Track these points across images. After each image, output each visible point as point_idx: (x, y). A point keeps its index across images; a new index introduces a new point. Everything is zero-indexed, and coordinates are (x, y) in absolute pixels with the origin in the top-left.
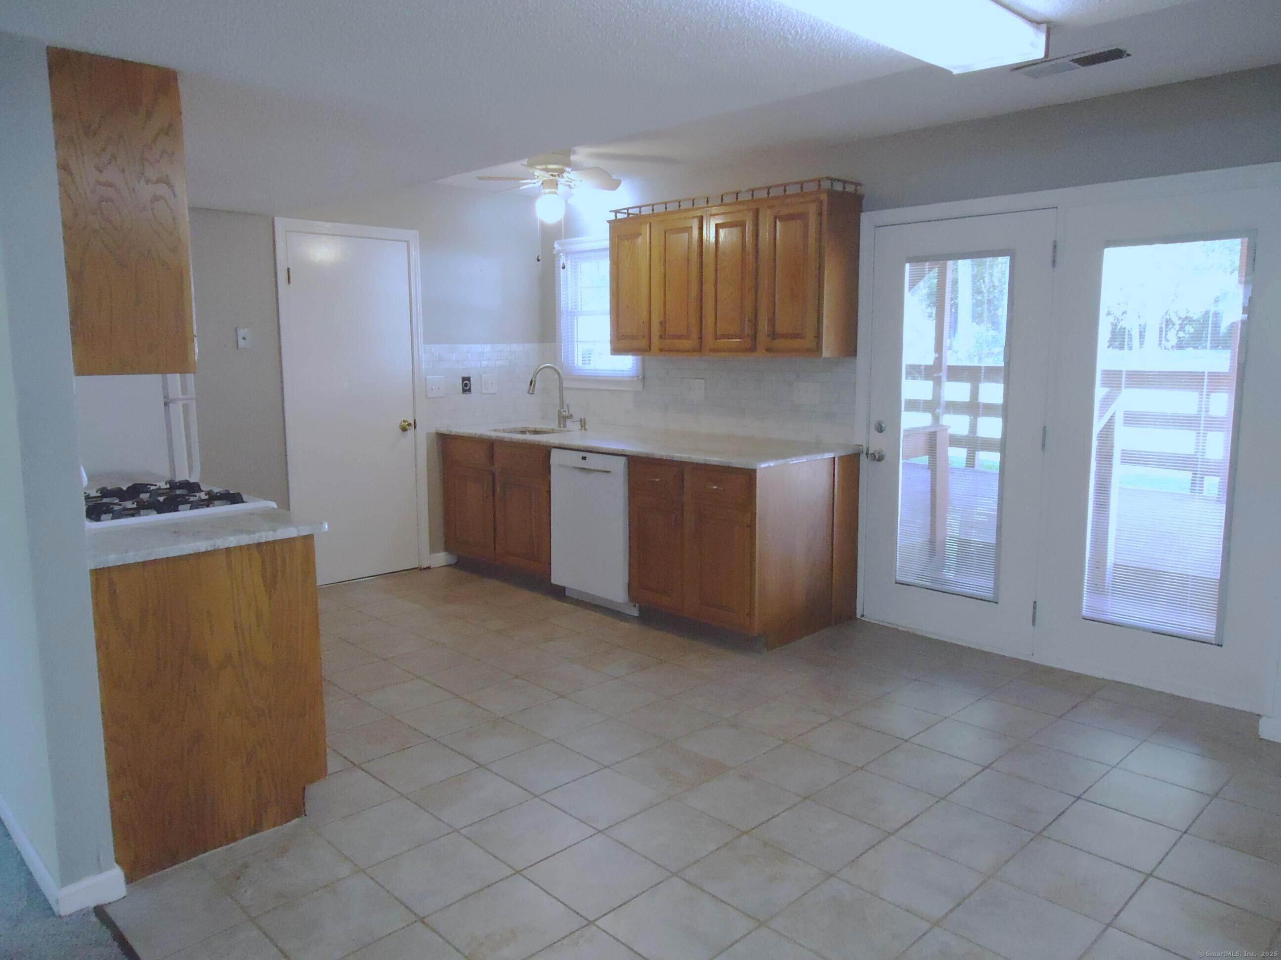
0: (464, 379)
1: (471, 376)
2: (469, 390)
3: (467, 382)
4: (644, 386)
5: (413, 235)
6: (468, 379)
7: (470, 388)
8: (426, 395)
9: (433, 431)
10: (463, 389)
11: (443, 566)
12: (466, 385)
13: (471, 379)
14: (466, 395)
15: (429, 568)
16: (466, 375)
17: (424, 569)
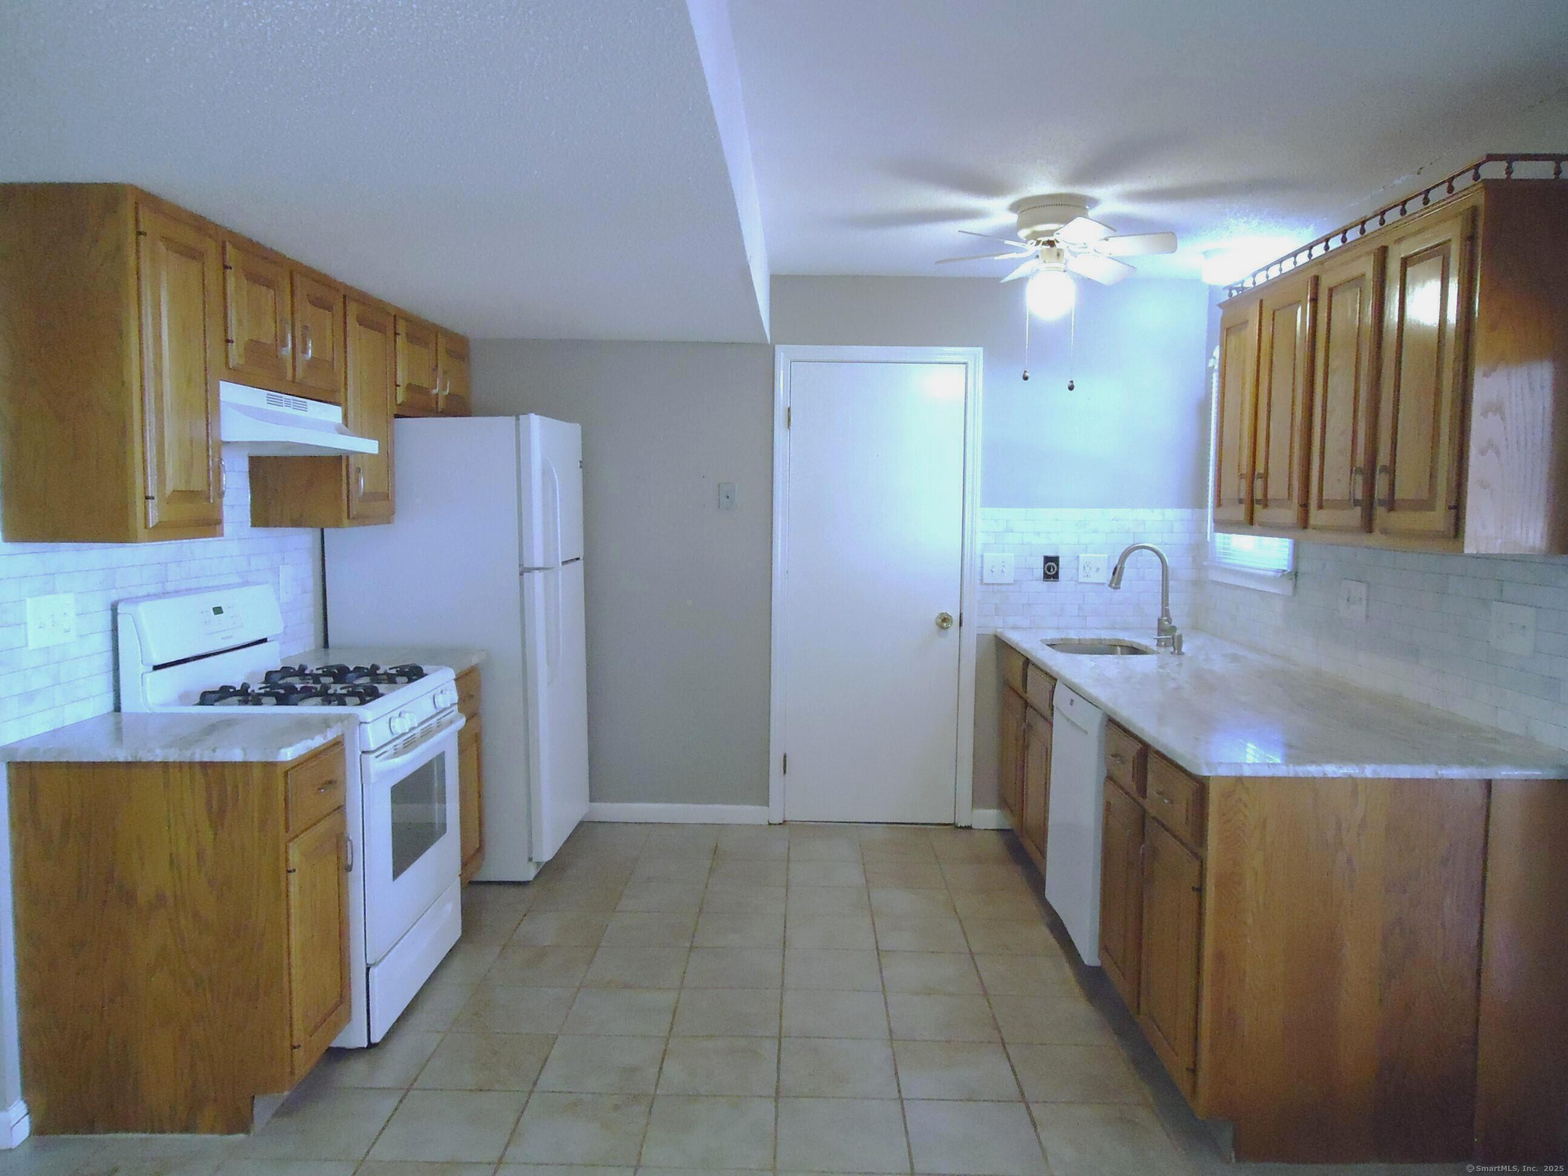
0: (1047, 559)
1: (1059, 555)
2: (1056, 576)
3: (1053, 564)
4: (1295, 586)
5: (975, 355)
6: (1055, 560)
7: (1057, 573)
8: (982, 580)
9: (990, 632)
10: (1045, 574)
11: (993, 830)
12: (1051, 568)
13: (1061, 560)
14: (1050, 584)
15: (969, 828)
16: (1051, 553)
17: (961, 827)
